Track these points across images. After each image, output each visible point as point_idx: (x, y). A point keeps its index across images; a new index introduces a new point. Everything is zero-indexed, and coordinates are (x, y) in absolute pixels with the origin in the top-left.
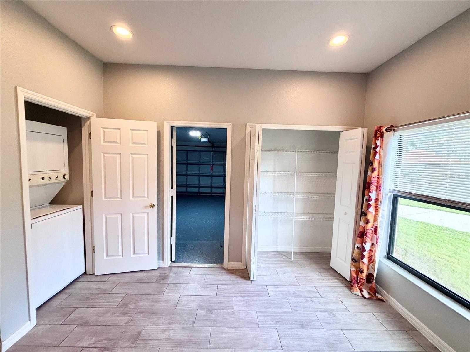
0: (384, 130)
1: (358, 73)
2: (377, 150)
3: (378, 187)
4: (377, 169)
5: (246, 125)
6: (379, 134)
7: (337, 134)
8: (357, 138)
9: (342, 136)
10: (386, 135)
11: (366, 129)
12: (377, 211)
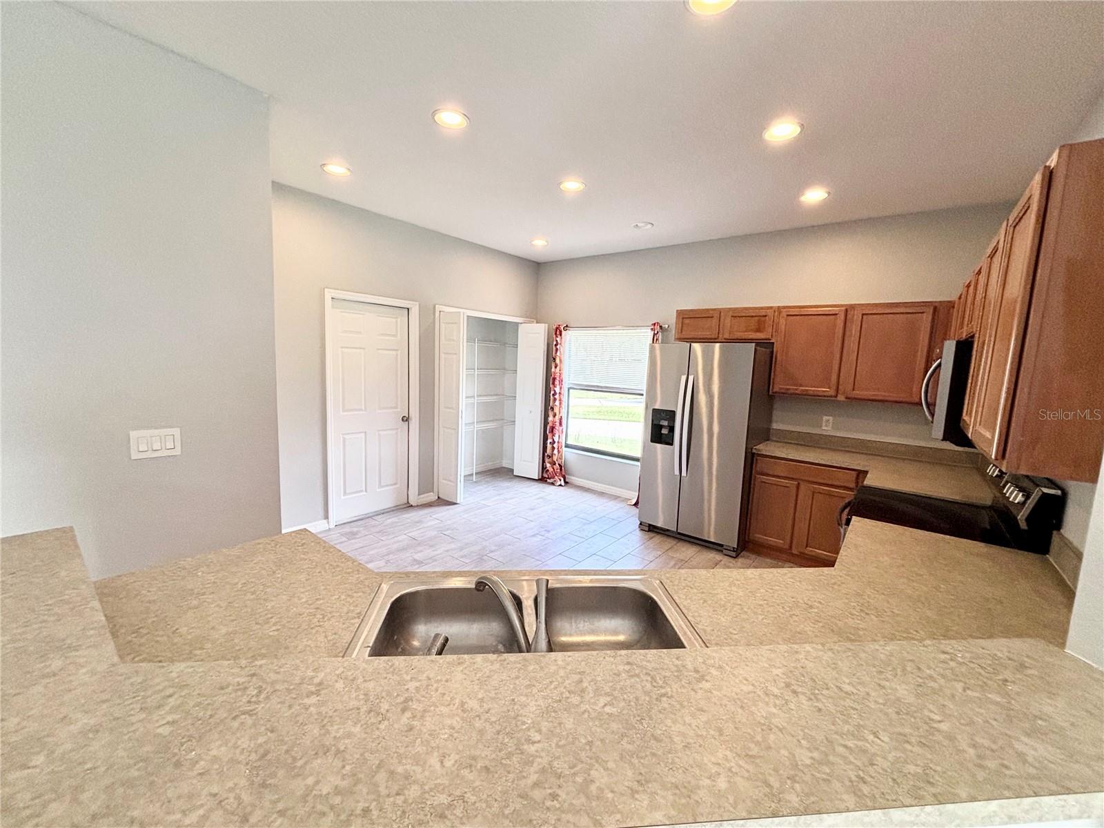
0: (562, 328)
1: (530, 261)
2: (558, 347)
3: (561, 381)
4: (559, 364)
5: (434, 308)
6: (558, 331)
7: (517, 324)
8: (538, 333)
9: (521, 327)
10: (563, 332)
11: (547, 325)
12: (560, 404)
